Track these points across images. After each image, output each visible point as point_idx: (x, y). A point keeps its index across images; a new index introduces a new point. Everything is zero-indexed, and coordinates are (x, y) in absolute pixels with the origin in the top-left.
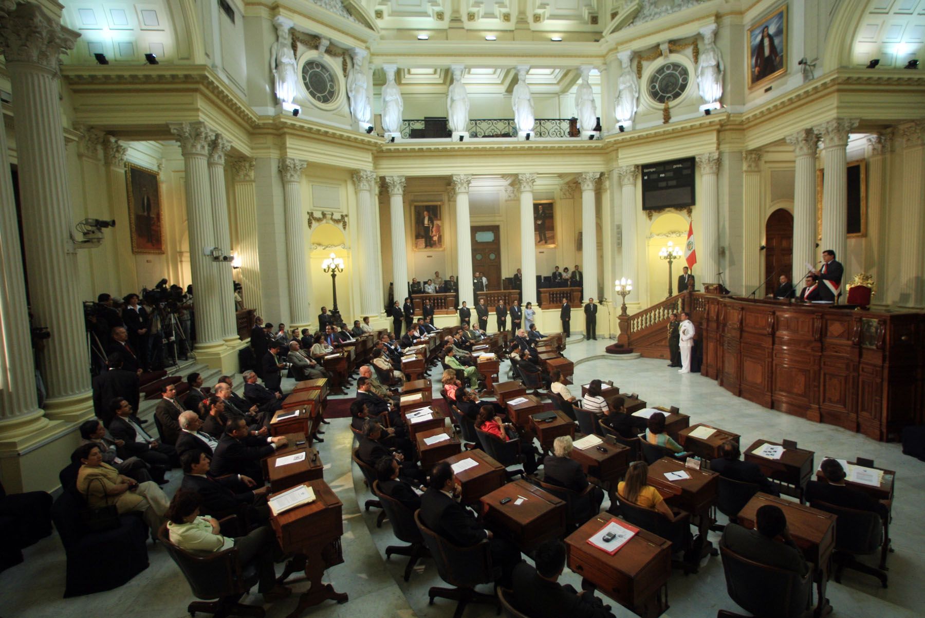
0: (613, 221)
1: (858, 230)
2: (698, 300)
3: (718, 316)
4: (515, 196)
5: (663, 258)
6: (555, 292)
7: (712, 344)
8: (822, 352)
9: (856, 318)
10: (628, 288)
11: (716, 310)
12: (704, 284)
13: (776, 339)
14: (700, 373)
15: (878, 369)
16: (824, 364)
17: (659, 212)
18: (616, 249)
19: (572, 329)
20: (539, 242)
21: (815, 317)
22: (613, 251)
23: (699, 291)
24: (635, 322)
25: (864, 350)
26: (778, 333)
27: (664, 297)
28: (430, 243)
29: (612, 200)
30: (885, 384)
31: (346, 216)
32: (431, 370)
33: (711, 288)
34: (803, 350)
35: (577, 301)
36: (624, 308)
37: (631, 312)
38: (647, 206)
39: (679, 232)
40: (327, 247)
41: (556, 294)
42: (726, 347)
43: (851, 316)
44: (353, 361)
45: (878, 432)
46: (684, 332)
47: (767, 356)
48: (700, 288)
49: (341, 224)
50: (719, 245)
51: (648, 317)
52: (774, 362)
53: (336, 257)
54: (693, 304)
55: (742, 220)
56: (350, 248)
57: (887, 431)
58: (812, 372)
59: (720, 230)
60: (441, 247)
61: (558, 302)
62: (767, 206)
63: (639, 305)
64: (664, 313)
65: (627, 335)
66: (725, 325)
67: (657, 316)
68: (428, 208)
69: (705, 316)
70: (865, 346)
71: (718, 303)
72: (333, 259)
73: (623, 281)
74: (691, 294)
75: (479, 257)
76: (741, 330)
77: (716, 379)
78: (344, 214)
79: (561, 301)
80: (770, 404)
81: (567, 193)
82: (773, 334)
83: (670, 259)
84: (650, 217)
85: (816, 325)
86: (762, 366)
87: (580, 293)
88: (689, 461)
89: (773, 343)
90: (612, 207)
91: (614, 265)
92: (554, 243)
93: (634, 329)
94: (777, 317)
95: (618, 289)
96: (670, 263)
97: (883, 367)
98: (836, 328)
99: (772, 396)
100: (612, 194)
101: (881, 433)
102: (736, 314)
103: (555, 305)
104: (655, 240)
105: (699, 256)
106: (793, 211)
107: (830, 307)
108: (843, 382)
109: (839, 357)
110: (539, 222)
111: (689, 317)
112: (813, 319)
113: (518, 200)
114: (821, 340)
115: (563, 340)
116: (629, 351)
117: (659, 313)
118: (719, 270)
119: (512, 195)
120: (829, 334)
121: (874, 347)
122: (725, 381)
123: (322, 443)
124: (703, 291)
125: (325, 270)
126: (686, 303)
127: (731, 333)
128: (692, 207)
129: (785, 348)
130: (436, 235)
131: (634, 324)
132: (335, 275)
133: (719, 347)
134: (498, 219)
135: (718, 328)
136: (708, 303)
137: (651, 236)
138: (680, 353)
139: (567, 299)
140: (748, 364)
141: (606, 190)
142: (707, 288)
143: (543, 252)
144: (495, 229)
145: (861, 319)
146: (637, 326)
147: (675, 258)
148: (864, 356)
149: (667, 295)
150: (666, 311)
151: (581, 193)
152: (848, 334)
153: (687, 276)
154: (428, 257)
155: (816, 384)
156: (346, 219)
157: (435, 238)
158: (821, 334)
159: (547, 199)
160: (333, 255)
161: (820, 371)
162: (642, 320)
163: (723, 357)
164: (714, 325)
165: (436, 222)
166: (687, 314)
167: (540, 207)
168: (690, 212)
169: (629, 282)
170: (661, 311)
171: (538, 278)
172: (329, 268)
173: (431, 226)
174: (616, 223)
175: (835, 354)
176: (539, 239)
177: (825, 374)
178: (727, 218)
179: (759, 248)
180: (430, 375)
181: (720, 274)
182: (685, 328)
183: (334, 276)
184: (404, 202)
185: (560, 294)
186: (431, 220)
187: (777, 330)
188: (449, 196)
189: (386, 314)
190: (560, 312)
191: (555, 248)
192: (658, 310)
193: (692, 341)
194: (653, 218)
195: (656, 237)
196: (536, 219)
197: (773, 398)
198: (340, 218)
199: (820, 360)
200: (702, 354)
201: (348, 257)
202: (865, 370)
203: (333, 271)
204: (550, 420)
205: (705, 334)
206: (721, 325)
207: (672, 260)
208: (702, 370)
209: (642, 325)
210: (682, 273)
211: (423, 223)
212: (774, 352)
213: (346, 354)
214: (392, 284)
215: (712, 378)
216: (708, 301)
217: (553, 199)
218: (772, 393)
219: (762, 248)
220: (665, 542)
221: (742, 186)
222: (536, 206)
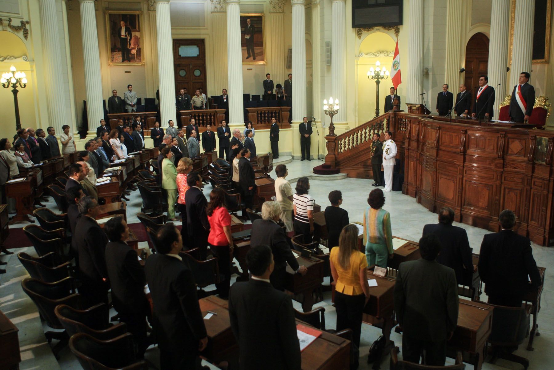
0: (322, 38)
1: (543, 57)
2: (401, 120)
3: (418, 135)
4: (222, 7)
5: (370, 77)
6: (263, 112)
7: (412, 163)
8: (503, 168)
9: (531, 137)
10: (336, 108)
11: (417, 129)
12: (407, 104)
13: (467, 158)
14: (401, 192)
15: (546, 182)
16: (505, 180)
17: (368, 31)
18: (325, 67)
19: (280, 151)
20: (247, 58)
21: (500, 135)
22: (322, 69)
23: (403, 111)
24: (343, 142)
25: (536, 166)
26: (469, 151)
27: (372, 116)
28: (127, 57)
29: (322, 16)
30: (550, 196)
31: (28, 22)
32: (129, 195)
33: (414, 108)
34: (488, 166)
35: (286, 121)
36: (332, 128)
37: (338, 132)
38: (356, 24)
39: (387, 52)
40: (5, 58)
41: (265, 113)
42: (424, 165)
43: (528, 134)
44: (40, 185)
45: (542, 238)
46: (387, 152)
47: (458, 173)
48: (404, 108)
49: (21, 33)
50: (423, 66)
51: (355, 137)
52: (464, 179)
53: (17, 71)
54: (397, 124)
55: (445, 41)
56: (33, 61)
57: (549, 237)
58: (494, 186)
59: (425, 51)
60: (140, 61)
61: (267, 122)
62: (468, 31)
63: (346, 126)
64: (370, 133)
65: (335, 155)
66: (424, 144)
67: (363, 136)
68: (125, 18)
69: (407, 135)
70: (537, 162)
71: (419, 122)
72: (13, 73)
73: (331, 101)
74: (395, 114)
75: (182, 73)
76: (438, 148)
77: (415, 197)
78: (24, 20)
79: (269, 121)
80: (459, 218)
81: (277, 7)
82: (464, 152)
83: (378, 79)
84: (359, 35)
85: (500, 143)
86: (454, 182)
87: (289, 113)
88: (377, 269)
89: (464, 161)
90: (322, 24)
91: (323, 83)
92: (263, 60)
93: (341, 149)
94: (469, 135)
95: (326, 108)
96: (378, 83)
97: (549, 181)
98: (516, 146)
99: (461, 210)
100: (322, 9)
101: (545, 239)
102: (434, 133)
103: (263, 125)
104: (365, 58)
105: (404, 77)
106: (489, 35)
107: (512, 127)
108: (519, 195)
109: (517, 173)
110: (247, 37)
111: (393, 137)
112: (498, 137)
113: (224, 12)
114: (503, 158)
115: (270, 161)
116: (337, 172)
117: (366, 133)
118: (423, 91)
119: (218, 6)
120: (509, 152)
121: (544, 163)
122: (423, 198)
123: (4, 274)
124: (406, 111)
125: (4, 85)
126: (390, 123)
127: (430, 152)
128: (400, 27)
129: (475, 165)
130: (134, 49)
131: (341, 144)
132: (17, 91)
133: (418, 164)
134: (202, 32)
135: (418, 147)
136: (410, 123)
137: (360, 55)
138: (383, 172)
139: (276, 119)
140: (442, 181)
141: (316, 5)
142: (410, 108)
143: (251, 69)
144: (200, 43)
145: (535, 137)
146: (344, 146)
147: (382, 78)
148: (536, 171)
149: (374, 115)
150: (372, 132)
151: (292, 7)
152: (524, 151)
153: (393, 96)
154: (126, 72)
155: (497, 197)
156: (27, 26)
157: (134, 52)
158: (503, 152)
159: (255, 13)
160: (13, 68)
161: (501, 185)
162: (349, 140)
163: (421, 175)
164: (414, 144)
165: (133, 34)
166: (390, 134)
167: (248, 20)
168: (397, 32)
169: (337, 101)
170: (367, 131)
171: (246, 97)
172: (9, 82)
173: (129, 38)
174: (326, 40)
175: (514, 169)
176: (247, 55)
177: (505, 189)
178: (431, 39)
179: (459, 71)
180: (128, 200)
181: (422, 94)
182: (389, 147)
183: (15, 92)
184: (96, 10)
185: (268, 113)
186: (128, 31)
187: (468, 148)
188: (148, 5)
189: (79, 135)
190: (269, 133)
191: (264, 65)
192: (364, 130)
193: (394, 159)
194: (362, 36)
195: (364, 56)
196: (243, 33)
197: (462, 212)
198: (20, 25)
199: (502, 175)
200: (403, 173)
201: (32, 71)
202: (536, 183)
203: (14, 86)
204: (248, 238)
205: (406, 154)
206: (421, 143)
207: (380, 80)
208: (403, 189)
209: (349, 145)
210: (389, 93)
211: (120, 34)
212: (465, 169)
213: (30, 178)
214: (85, 102)
215: (412, 196)
216: (410, 121)
217: (262, 12)
218: (461, 208)
219: (462, 71)
220: (345, 341)
221: (446, 8)
222: (243, 20)
